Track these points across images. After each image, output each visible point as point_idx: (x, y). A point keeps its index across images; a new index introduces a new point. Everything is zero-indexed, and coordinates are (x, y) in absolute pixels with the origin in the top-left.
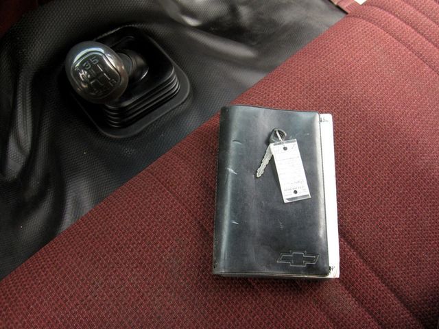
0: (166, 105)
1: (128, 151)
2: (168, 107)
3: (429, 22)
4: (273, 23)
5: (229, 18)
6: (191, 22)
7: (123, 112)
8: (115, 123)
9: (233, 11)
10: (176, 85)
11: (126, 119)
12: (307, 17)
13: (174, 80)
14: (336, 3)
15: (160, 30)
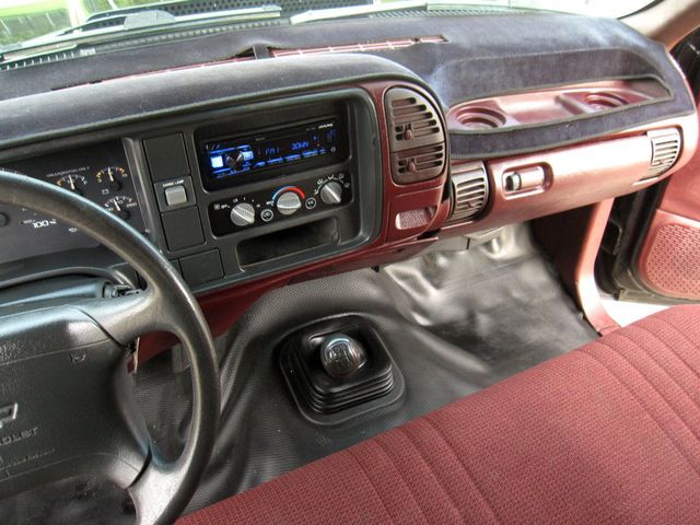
0: (375, 402)
1: (324, 440)
2: (376, 405)
3: (660, 370)
4: (515, 340)
5: (465, 323)
6: (422, 321)
7: (329, 397)
8: (318, 406)
9: (471, 317)
10: (390, 383)
11: (331, 406)
12: (557, 340)
13: (390, 378)
14: (598, 330)
15: (386, 324)
